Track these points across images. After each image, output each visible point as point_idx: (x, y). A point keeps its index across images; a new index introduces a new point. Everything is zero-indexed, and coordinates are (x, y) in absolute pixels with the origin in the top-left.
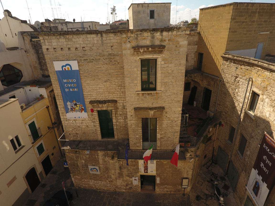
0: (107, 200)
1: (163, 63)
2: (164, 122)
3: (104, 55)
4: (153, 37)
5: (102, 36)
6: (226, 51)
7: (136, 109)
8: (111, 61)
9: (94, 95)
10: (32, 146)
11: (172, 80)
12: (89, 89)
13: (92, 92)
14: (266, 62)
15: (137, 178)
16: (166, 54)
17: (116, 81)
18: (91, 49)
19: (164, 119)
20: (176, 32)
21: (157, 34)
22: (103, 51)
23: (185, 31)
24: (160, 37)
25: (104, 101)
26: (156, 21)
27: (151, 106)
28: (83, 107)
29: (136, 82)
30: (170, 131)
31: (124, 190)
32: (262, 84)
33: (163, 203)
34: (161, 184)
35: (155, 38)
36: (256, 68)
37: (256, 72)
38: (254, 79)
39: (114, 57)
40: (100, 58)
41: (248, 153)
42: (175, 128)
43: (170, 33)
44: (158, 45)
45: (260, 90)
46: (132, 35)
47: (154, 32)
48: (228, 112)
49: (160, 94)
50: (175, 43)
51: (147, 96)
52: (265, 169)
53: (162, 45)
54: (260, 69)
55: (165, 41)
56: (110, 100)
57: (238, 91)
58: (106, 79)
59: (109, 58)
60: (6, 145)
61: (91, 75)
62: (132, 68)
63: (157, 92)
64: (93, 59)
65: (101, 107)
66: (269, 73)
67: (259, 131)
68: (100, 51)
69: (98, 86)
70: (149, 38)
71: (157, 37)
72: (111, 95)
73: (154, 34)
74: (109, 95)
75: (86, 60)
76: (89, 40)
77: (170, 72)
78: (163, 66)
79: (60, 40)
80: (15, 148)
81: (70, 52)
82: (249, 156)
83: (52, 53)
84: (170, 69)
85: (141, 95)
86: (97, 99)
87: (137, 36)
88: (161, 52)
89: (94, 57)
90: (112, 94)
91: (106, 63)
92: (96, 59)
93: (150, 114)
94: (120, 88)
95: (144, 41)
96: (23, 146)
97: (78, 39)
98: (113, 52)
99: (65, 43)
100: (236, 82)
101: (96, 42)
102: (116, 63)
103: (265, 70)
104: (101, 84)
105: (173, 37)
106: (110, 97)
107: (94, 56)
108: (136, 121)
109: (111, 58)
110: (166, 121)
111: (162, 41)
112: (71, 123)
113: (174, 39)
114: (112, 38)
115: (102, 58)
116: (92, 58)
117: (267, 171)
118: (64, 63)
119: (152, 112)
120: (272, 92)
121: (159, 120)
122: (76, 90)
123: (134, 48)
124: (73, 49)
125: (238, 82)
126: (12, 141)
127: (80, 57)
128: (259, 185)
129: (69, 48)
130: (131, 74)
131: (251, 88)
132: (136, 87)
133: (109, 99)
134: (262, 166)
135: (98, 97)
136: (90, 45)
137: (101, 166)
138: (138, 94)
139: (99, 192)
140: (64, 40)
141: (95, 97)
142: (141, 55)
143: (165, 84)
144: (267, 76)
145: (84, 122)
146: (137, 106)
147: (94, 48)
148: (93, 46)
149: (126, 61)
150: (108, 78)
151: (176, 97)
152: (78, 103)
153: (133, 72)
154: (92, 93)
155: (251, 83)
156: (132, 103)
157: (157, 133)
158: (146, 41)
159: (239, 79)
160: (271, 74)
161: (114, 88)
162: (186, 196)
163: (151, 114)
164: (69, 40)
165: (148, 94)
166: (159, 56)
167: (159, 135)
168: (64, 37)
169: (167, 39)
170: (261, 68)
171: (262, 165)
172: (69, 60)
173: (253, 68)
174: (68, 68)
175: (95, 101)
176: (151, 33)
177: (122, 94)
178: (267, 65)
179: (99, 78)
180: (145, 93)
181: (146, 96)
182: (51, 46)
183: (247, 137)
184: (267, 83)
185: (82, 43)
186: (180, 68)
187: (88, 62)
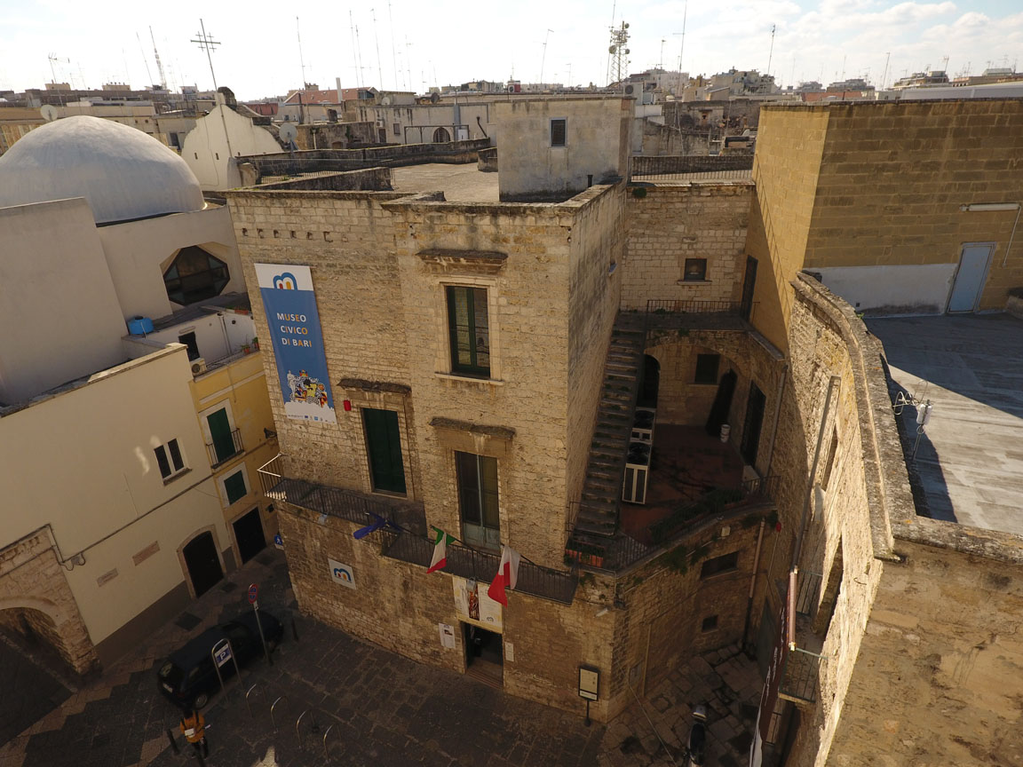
0: (365, 669)
1: (503, 301)
2: (515, 474)
3: (376, 259)
4: (473, 229)
5: (370, 206)
6: (804, 266)
7: (438, 423)
9: (351, 364)
10: (211, 474)
11: (532, 354)
12: (341, 345)
13: (347, 354)
15: (451, 629)
16: (509, 278)
18: (344, 239)
19: (517, 466)
20: (534, 218)
21: (480, 220)
22: (374, 246)
23: (560, 218)
24: (492, 230)
25: (377, 383)
26: (571, 154)
27: (477, 420)
28: (325, 393)
29: (434, 346)
30: (537, 505)
31: (418, 657)
32: (846, 405)
33: (514, 724)
34: (519, 666)
35: (480, 231)
37: (847, 359)
38: (842, 385)
40: (366, 264)
42: (550, 499)
43: (518, 221)
44: (488, 252)
45: (840, 427)
46: (420, 220)
47: (474, 215)
48: (792, 482)
49: (501, 390)
50: (533, 250)
51: (467, 391)
53: (497, 253)
55: (505, 240)
56: (393, 384)
58: (381, 323)
59: (388, 267)
60: (143, 459)
61: (343, 307)
62: (423, 305)
63: (492, 382)
64: (349, 266)
65: (369, 400)
68: (366, 245)
69: (362, 341)
70: (464, 229)
71: (485, 228)
72: (396, 369)
73: (475, 221)
74: (389, 369)
75: (333, 265)
76: (341, 214)
77: (524, 329)
78: (503, 311)
79: (273, 210)
80: (165, 470)
81: (294, 241)
83: (254, 241)
84: (526, 321)
85: (449, 384)
86: (360, 376)
87: (432, 222)
88: (496, 271)
89: (351, 260)
90: (399, 368)
91: (381, 281)
92: (355, 266)
93: (477, 444)
95: (450, 237)
96: (188, 471)
97: (312, 211)
99: (284, 219)
100: (814, 383)
101: (355, 221)
104: (369, 336)
105: (528, 233)
106: (393, 376)
107: (351, 258)
108: (441, 458)
110: (523, 474)
111: (496, 240)
112: (297, 431)
113: (529, 239)
115: (370, 265)
116: (347, 263)
118: (280, 270)
119: (480, 440)
121: (501, 465)
122: (306, 343)
123: (422, 254)
124: (301, 236)
126: (160, 452)
127: (319, 257)
129: (293, 233)
130: (422, 322)
132: (436, 360)
133: (389, 380)
135: (362, 370)
136: (343, 229)
137: (359, 567)
138: (442, 380)
139: (356, 641)
140: (282, 211)
141: (354, 369)
142: (444, 273)
143: (515, 362)
145: (327, 433)
146: (441, 414)
147: (352, 236)
148: (350, 232)
149: (408, 286)
150: (386, 322)
151: (546, 405)
152: (313, 378)
153: (427, 318)
154: (346, 358)
155: (836, 394)
156: (426, 404)
157: (500, 503)
158: (454, 238)
159: (820, 374)
161: (402, 350)
162: (592, 729)
163: (480, 445)
164: (292, 211)
165: (469, 385)
166: (493, 283)
167: (505, 511)
168: (283, 204)
169: (511, 236)
172: (292, 264)
174: (288, 284)
175: (353, 380)
176: (467, 218)
179: (365, 317)
180: (461, 382)
181: (464, 390)
182: (253, 223)
185: (323, 221)
186: (552, 321)
187: (337, 273)
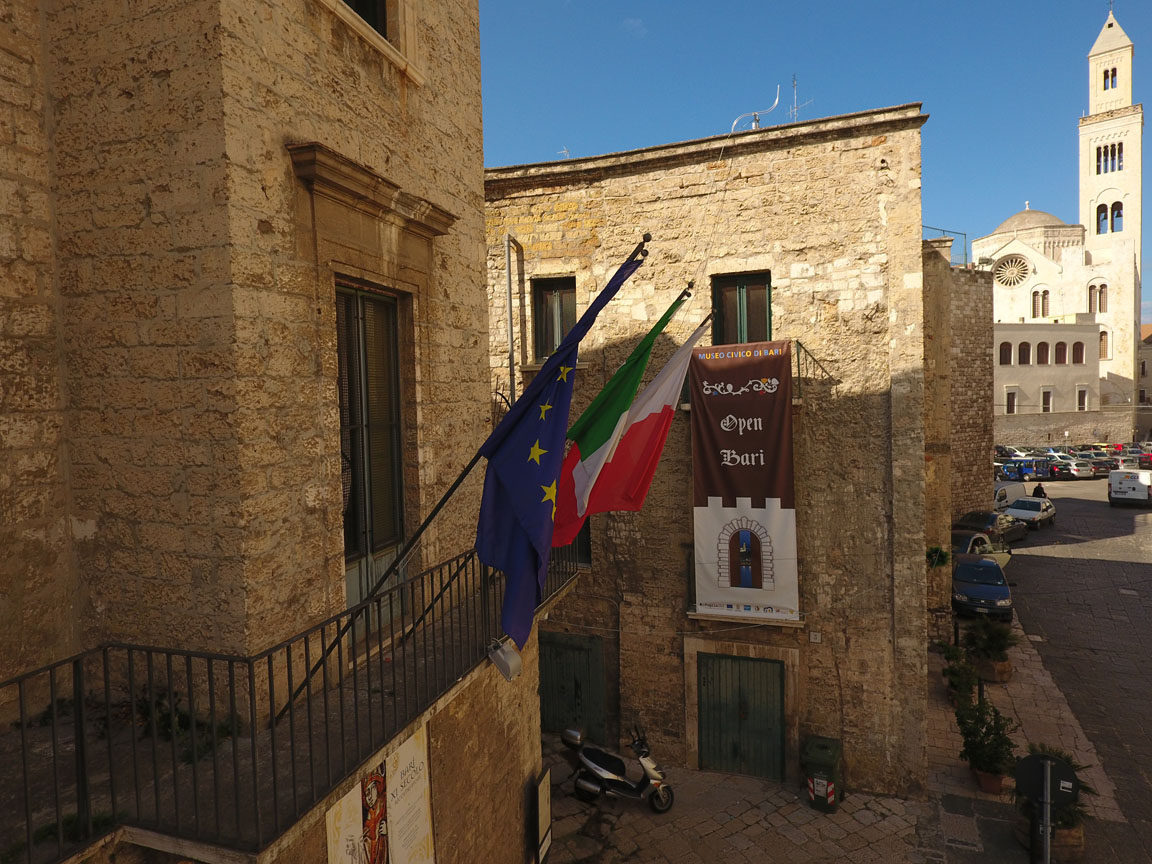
2: (438, 338)
14: (559, 162)
19: (440, 313)
27: (380, 170)
32: (568, 235)
36: (523, 193)
37: (524, 209)
38: (521, 239)
45: (568, 260)
49: (416, 99)
51: (361, 72)
52: (745, 460)
54: (539, 191)
63: (409, 68)
66: (583, 191)
85: (323, 32)
93: (384, 249)
103: (564, 188)
117: (757, 459)
120: (624, 238)
128: (752, 534)
134: (733, 460)
138: (310, 9)
143: (430, 39)
144: (579, 203)
155: (514, 257)
157: (420, 437)
160: (592, 191)
163: (390, 252)
170: (544, 185)
171: (728, 455)
173: (508, 202)
184: (589, 224)
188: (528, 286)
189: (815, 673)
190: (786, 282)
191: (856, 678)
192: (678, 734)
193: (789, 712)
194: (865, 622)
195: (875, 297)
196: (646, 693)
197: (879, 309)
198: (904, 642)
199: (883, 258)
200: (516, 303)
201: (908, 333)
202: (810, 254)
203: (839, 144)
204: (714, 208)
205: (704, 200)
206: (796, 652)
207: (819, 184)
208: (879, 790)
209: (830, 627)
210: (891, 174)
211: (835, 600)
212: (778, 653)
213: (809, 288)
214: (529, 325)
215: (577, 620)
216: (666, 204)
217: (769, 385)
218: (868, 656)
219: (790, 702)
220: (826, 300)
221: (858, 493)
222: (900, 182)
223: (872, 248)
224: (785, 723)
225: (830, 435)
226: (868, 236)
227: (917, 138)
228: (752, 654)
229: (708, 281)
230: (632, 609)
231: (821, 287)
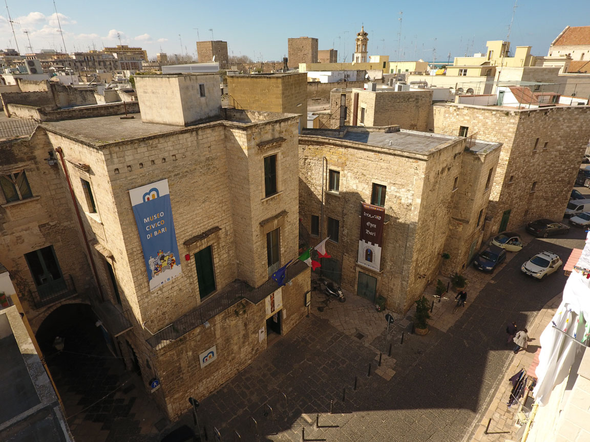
1: (282, 157)
2: (285, 230)
3: (200, 162)
4: (273, 130)
5: (197, 134)
7: (261, 224)
8: (209, 169)
9: (189, 230)
12: (183, 222)
13: (187, 225)
14: (338, 139)
15: (263, 329)
16: (284, 146)
17: (216, 196)
18: (183, 157)
19: (286, 225)
22: (199, 156)
24: (279, 129)
25: (203, 233)
26: (207, 100)
28: (174, 258)
29: (260, 188)
30: (292, 238)
31: (249, 362)
32: (339, 160)
33: (299, 337)
35: (275, 130)
36: (328, 146)
37: (328, 150)
38: (327, 158)
39: (212, 162)
40: (195, 167)
41: (346, 232)
42: (295, 232)
44: (278, 138)
45: (338, 167)
46: (257, 131)
47: (274, 125)
48: (303, 201)
49: (281, 196)
50: (290, 133)
52: (371, 233)
53: (281, 138)
54: (332, 146)
56: (211, 229)
57: (312, 174)
58: (204, 198)
59: (206, 165)
61: (184, 197)
62: (256, 170)
63: (278, 194)
64: (187, 172)
65: (199, 246)
66: (343, 149)
67: (351, 205)
68: (196, 157)
69: (194, 213)
70: (271, 131)
72: (212, 220)
73: (274, 127)
74: (209, 221)
75: (178, 174)
76: (182, 142)
77: (288, 166)
78: (282, 161)
79: (139, 150)
81: (154, 167)
82: (348, 233)
83: (124, 176)
84: (288, 162)
85: (265, 203)
86: (195, 235)
87: (261, 131)
88: (280, 145)
89: (188, 168)
90: (213, 218)
91: (204, 174)
92: (190, 170)
94: (221, 205)
95: (266, 136)
97: (166, 145)
98: (211, 155)
99: (147, 154)
100: (306, 165)
101: (190, 144)
102: (215, 169)
103: (339, 147)
104: (198, 208)
105: (288, 127)
106: (210, 224)
107: (187, 166)
108: (262, 241)
109: (209, 165)
110: (288, 228)
111: (281, 132)
112: (155, 297)
113: (289, 130)
114: (209, 135)
115: (198, 167)
116: (186, 170)
117: (374, 234)
118: (147, 188)
119: (275, 222)
120: (353, 166)
121: (281, 229)
122: (163, 230)
123: (258, 145)
124: (159, 162)
125: (309, 164)
127: (170, 172)
128: (371, 251)
129: (153, 161)
130: (256, 178)
131: (327, 167)
132: (261, 194)
133: (209, 228)
134: (368, 233)
135: (194, 231)
136: (183, 151)
137: (219, 341)
140: (146, 149)
141: (190, 233)
142: (265, 152)
144: (342, 152)
145: (175, 284)
146: (262, 219)
147: (188, 154)
148: (187, 151)
150: (206, 196)
152: (166, 253)
153: (258, 175)
154: (186, 228)
155: (325, 162)
156: (257, 218)
157: (281, 247)
158: (268, 135)
159: (309, 161)
160: (346, 150)
161: (214, 208)
163: (275, 225)
164: (152, 148)
165: (272, 199)
166: (280, 151)
168: (146, 144)
169: (284, 130)
170: (334, 145)
171: (368, 231)
172: (152, 182)
173: (324, 147)
174: (153, 195)
175: (190, 239)
177: (223, 215)
178: (339, 142)
179: (196, 198)
180: (269, 200)
181: (270, 203)
182: (124, 163)
183: (338, 217)
184: (344, 159)
185: (171, 149)
186: (295, 159)
187: (181, 178)
188: (328, 171)
189: (384, 283)
190: (390, 191)
191: (392, 286)
192: (353, 287)
193: (377, 289)
194: (396, 275)
195: (410, 201)
196: (347, 276)
197: (411, 204)
198: (403, 282)
199: (413, 192)
200: (325, 174)
201: (415, 213)
202: (396, 185)
203: (407, 159)
204: (375, 165)
205: (372, 162)
206: (380, 278)
207: (400, 168)
208: (394, 310)
209: (388, 274)
210: (418, 172)
211: (390, 269)
212: (376, 276)
213: (395, 194)
214: (328, 181)
215: (334, 256)
216: (363, 160)
217: (379, 218)
218: (395, 283)
219: (377, 287)
220: (399, 198)
221: (400, 247)
222: (419, 175)
223: (411, 189)
224: (376, 292)
225: (395, 231)
226: (410, 186)
227: (426, 164)
228: (370, 275)
229: (372, 184)
230: (346, 257)
231: (398, 195)
